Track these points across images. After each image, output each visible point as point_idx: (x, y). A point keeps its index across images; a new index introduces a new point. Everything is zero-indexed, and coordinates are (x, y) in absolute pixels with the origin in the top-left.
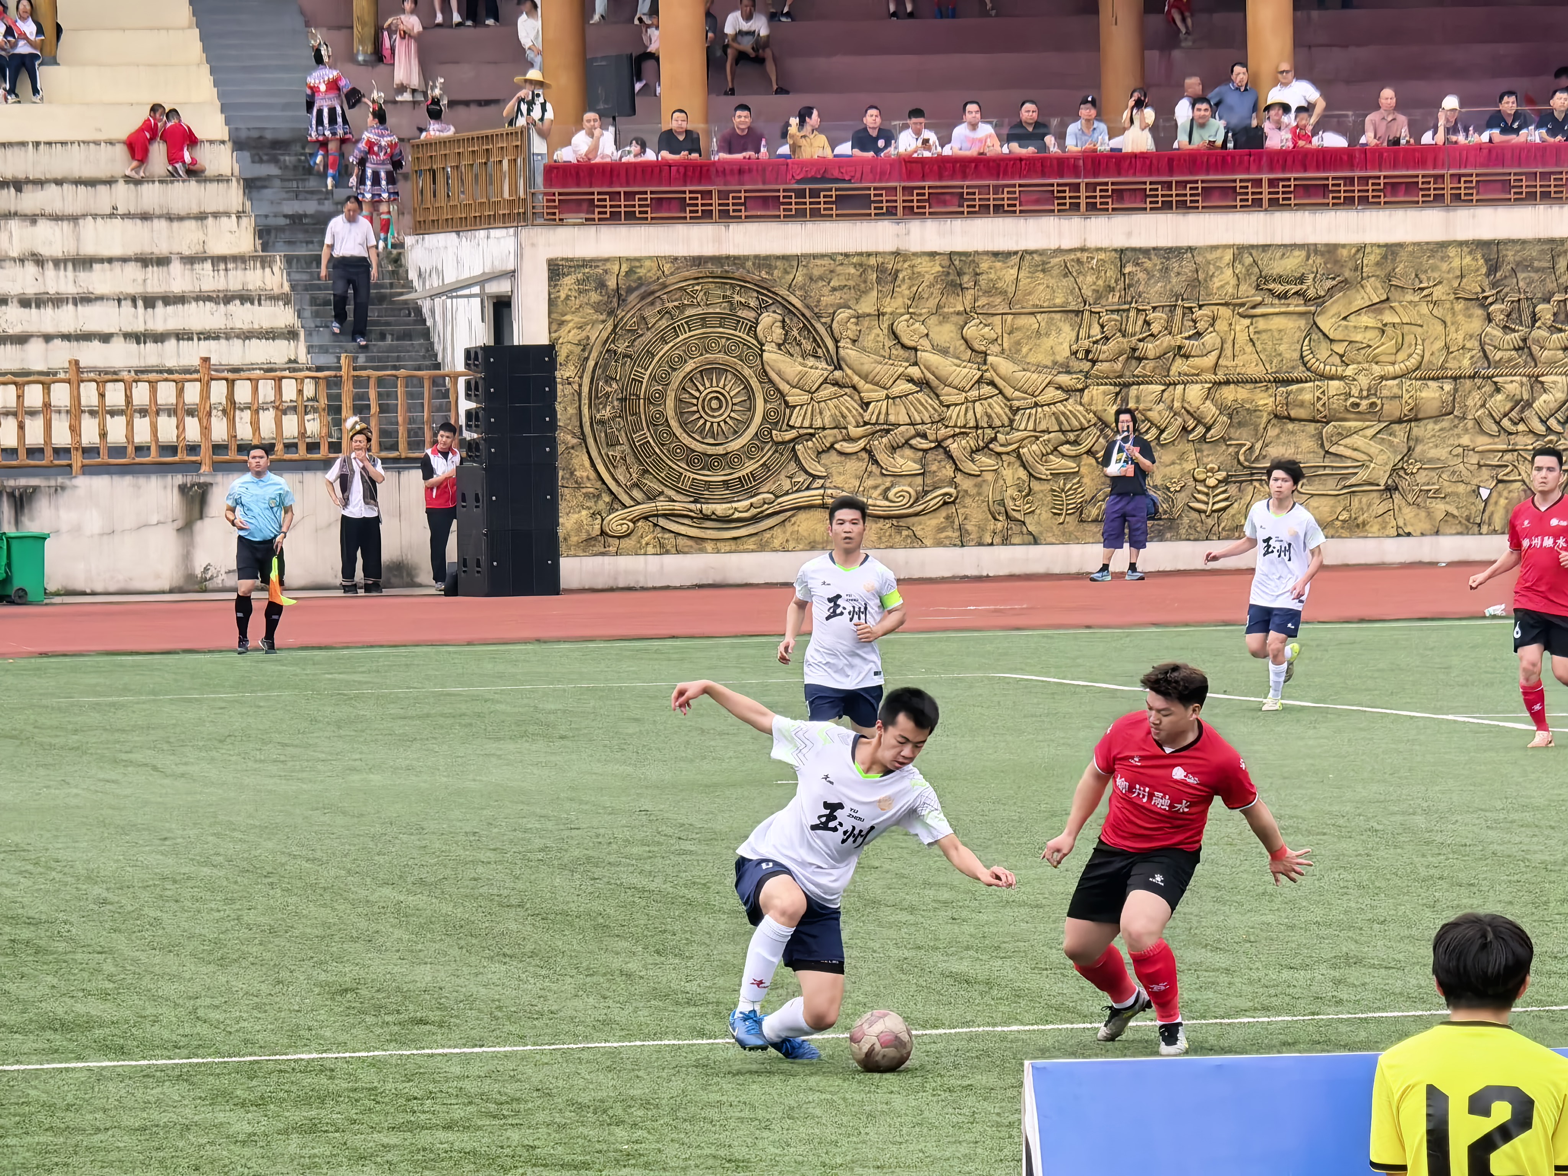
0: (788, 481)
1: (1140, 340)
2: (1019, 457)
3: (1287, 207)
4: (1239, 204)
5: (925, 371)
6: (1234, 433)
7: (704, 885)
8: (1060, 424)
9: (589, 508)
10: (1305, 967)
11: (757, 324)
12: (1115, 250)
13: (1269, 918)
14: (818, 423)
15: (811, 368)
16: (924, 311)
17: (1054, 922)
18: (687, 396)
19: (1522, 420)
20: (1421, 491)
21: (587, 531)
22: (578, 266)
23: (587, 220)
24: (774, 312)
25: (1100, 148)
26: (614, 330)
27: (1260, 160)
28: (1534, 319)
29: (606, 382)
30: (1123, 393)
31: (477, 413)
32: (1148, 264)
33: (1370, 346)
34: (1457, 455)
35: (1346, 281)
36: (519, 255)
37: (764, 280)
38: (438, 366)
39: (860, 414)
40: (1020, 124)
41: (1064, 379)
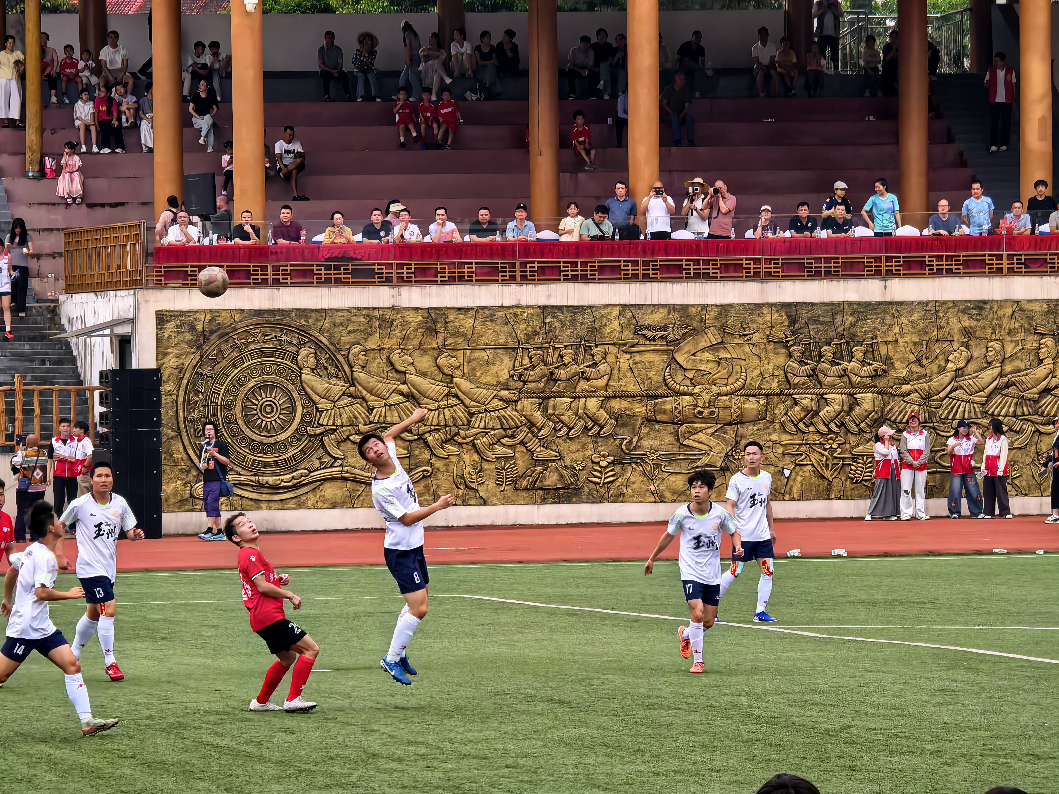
0: (318, 461)
1: (556, 368)
2: (474, 446)
3: (654, 279)
4: (623, 277)
5: (411, 387)
6: (620, 431)
7: (259, 742)
8: (502, 424)
9: (182, 479)
11: (298, 355)
12: (540, 307)
13: (642, 768)
14: (339, 422)
16: (411, 347)
17: (497, 769)
18: (250, 403)
19: (812, 423)
21: (181, 495)
22: (177, 316)
23: (183, 284)
24: (310, 347)
25: (530, 239)
26: (200, 359)
27: (637, 247)
28: (820, 356)
29: (195, 394)
30: (545, 402)
31: (107, 416)
32: (561, 317)
33: (710, 373)
34: (768, 447)
35: (694, 329)
36: (137, 308)
37: (303, 326)
38: (80, 383)
39: (367, 416)
40: (478, 222)
41: (504, 393)
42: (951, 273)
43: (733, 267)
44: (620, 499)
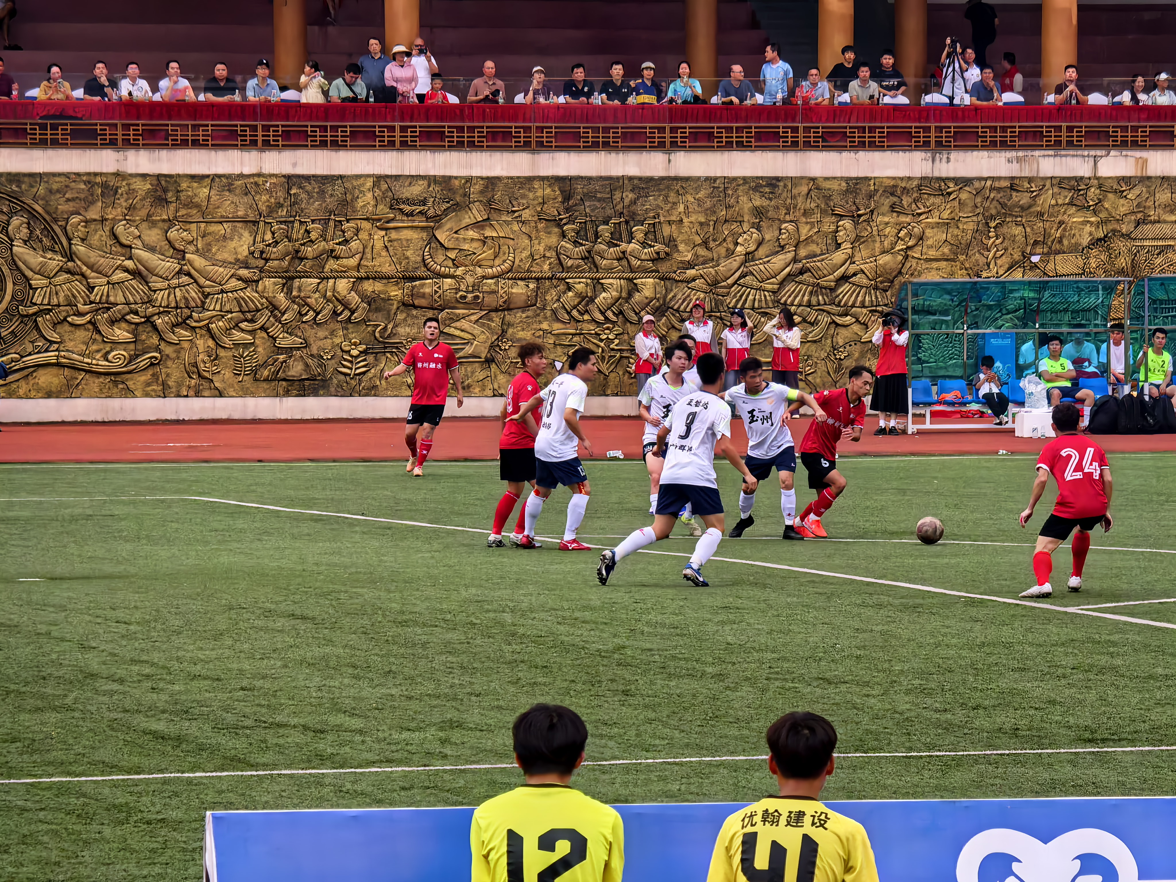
0: (31, 345)
1: (302, 245)
2: (209, 330)
3: (413, 147)
4: (377, 144)
5: (137, 264)
6: (373, 316)
10: (419, 729)
11: (8, 225)
12: (284, 176)
13: (394, 691)
14: (55, 301)
15: (50, 259)
16: (137, 218)
17: (230, 692)
19: (587, 311)
20: (512, 362)
24: (22, 216)
25: (273, 99)
27: (394, 110)
28: (597, 236)
30: (289, 283)
32: (309, 188)
33: (475, 254)
35: (457, 204)
37: (14, 192)
39: (87, 295)
40: (215, 79)
41: (243, 272)
42: (742, 146)
43: (501, 134)
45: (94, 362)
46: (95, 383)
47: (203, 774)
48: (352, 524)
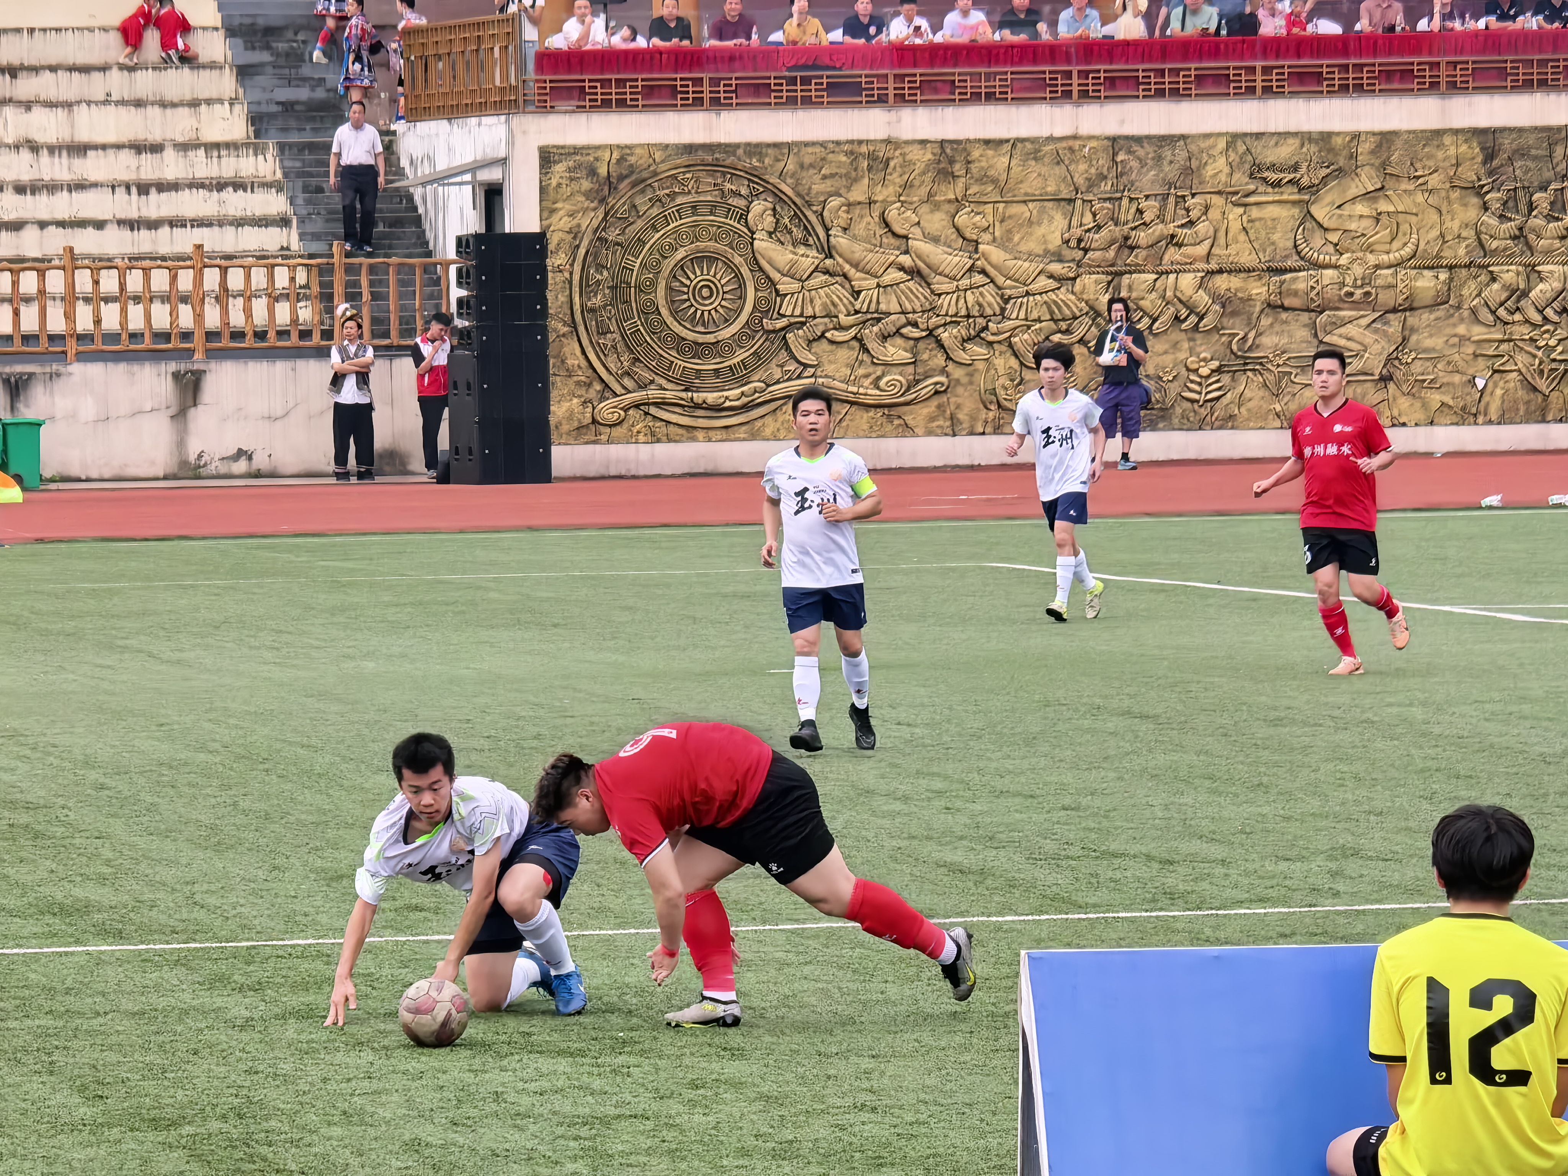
0: (779, 369)
1: (1133, 229)
2: (1010, 346)
3: (1280, 94)
4: (1232, 91)
8: (1052, 313)
9: (580, 396)
10: (1302, 858)
11: (748, 212)
12: (1108, 138)
13: (1265, 810)
14: (809, 312)
15: (802, 255)
17: (1048, 812)
18: (678, 284)
19: (1518, 309)
20: (1416, 381)
21: (579, 421)
22: (569, 154)
23: (578, 107)
24: (766, 200)
25: (1093, 35)
26: (605, 218)
27: (1254, 47)
28: (1531, 207)
29: (597, 270)
30: (1115, 282)
31: (468, 302)
33: (1363, 235)
34: (1453, 345)
35: (1340, 170)
36: (511, 142)
37: (755, 168)
38: (429, 254)
39: (851, 302)
40: (1012, 11)
41: (1056, 268)
43: (1398, 75)
44: (1230, 424)
45: (861, 390)
46: (863, 418)
47: (1016, 918)
48: (1204, 594)
